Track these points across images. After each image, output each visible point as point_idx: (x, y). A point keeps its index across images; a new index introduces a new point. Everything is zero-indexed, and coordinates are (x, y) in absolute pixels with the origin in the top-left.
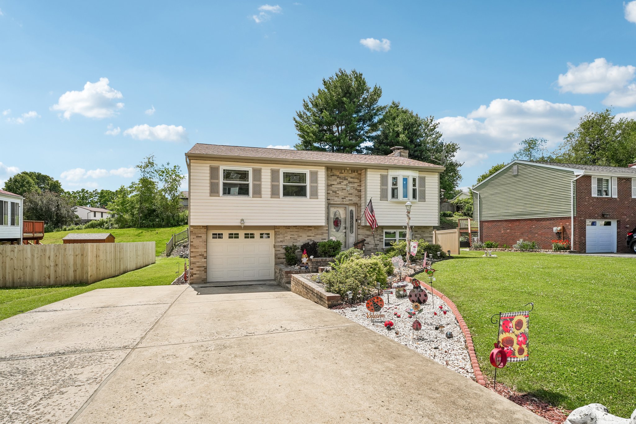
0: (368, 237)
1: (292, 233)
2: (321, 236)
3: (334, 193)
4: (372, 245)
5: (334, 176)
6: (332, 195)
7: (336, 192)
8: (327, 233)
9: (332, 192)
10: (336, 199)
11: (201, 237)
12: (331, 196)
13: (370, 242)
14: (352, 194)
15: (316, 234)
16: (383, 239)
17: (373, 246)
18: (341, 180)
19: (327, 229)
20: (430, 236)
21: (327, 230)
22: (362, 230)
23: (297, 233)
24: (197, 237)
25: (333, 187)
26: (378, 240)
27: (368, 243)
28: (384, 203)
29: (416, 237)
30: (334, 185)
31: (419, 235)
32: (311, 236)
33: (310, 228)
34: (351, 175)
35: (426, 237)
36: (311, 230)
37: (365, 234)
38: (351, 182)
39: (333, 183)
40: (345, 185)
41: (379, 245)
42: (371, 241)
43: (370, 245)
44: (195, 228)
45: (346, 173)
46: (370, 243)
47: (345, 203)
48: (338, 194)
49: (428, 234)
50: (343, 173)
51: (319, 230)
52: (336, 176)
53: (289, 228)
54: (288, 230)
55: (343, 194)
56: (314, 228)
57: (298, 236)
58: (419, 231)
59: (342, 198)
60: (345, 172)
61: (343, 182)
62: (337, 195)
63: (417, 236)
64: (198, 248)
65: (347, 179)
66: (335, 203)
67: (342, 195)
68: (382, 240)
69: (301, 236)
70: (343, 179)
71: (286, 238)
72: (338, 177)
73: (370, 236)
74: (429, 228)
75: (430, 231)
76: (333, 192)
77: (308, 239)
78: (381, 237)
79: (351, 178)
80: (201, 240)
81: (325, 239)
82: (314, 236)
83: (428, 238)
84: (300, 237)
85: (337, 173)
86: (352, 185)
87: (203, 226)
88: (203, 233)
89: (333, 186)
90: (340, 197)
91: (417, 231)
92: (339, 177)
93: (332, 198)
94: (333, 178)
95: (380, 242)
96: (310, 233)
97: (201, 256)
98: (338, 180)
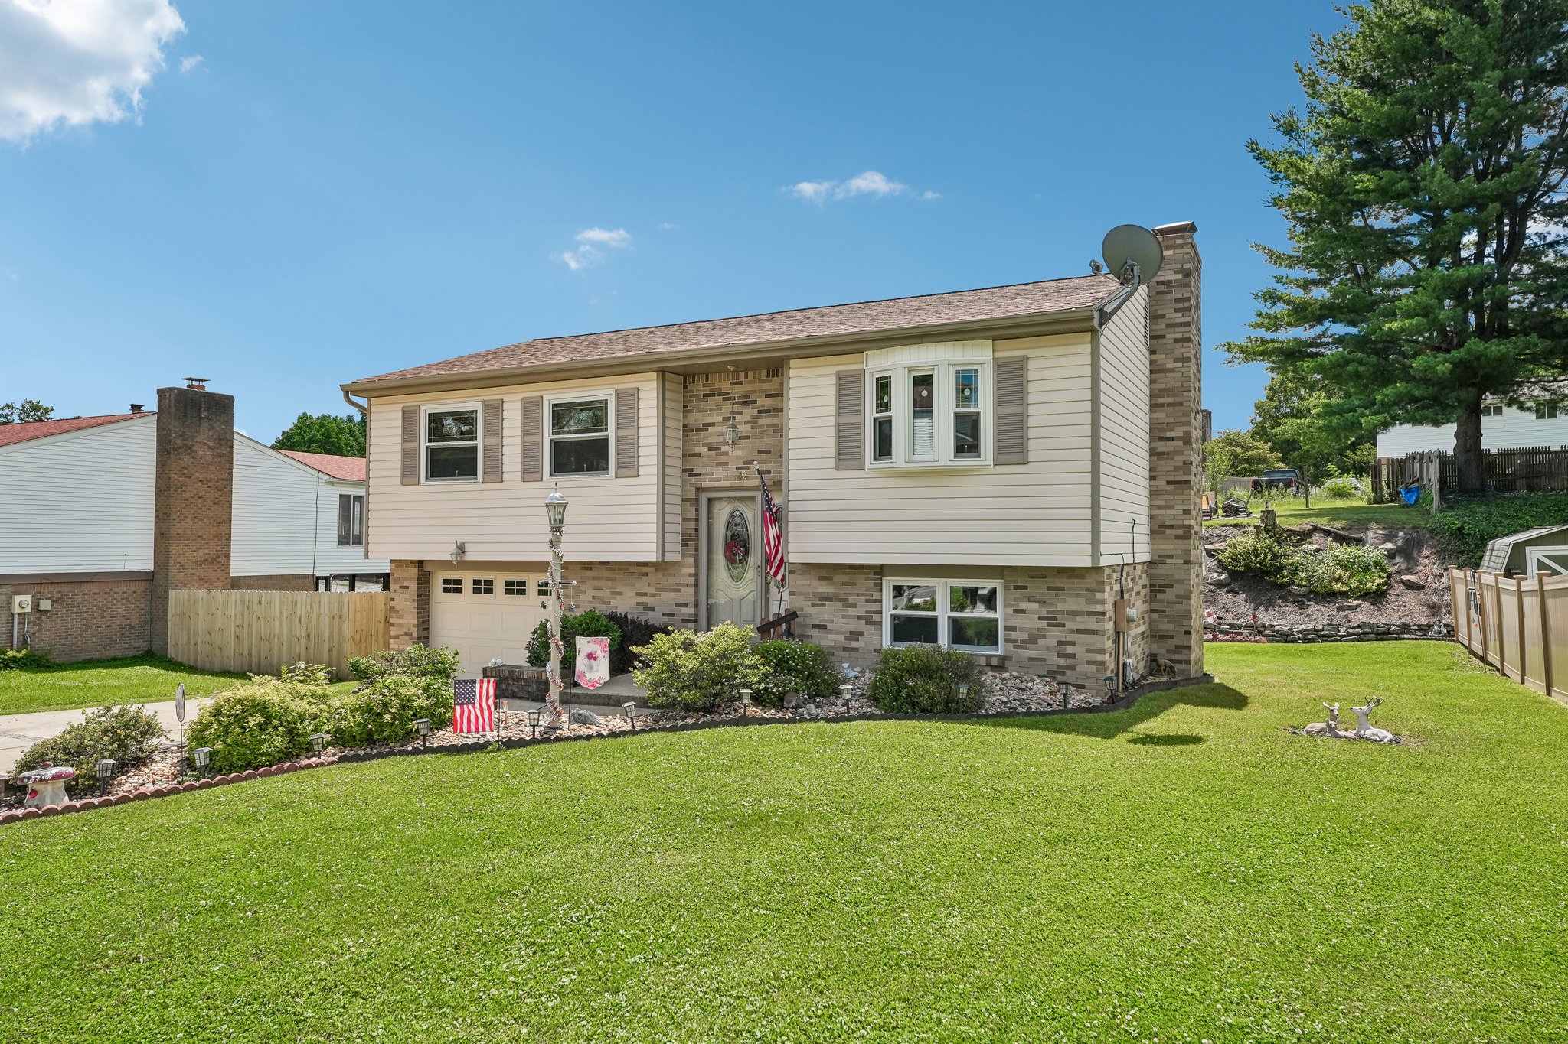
0: (824, 605)
1: (596, 583)
2: (672, 595)
3: (713, 453)
4: (838, 633)
5: (714, 395)
6: (705, 460)
7: (719, 449)
8: (690, 586)
9: (706, 448)
10: (719, 471)
11: (408, 587)
12: (705, 465)
13: (832, 621)
14: (769, 452)
15: (660, 586)
16: (880, 612)
17: (841, 638)
18: (736, 408)
19: (692, 571)
20: (1092, 608)
21: (690, 575)
22: (801, 577)
23: (609, 583)
24: (401, 587)
25: (712, 434)
26: (859, 617)
27: (825, 627)
28: (851, 477)
29: (1023, 611)
30: (713, 424)
31: (1035, 606)
32: (645, 594)
33: (645, 569)
34: (766, 386)
35: (1069, 613)
36: (647, 574)
37: (814, 594)
38: (768, 411)
39: (709, 420)
40: (746, 423)
41: (862, 634)
42: (835, 620)
43: (831, 632)
44: (400, 566)
45: (751, 382)
46: (830, 626)
47: (746, 483)
48: (726, 454)
49: (1082, 600)
50: (741, 383)
51: (670, 575)
52: (719, 395)
53: (591, 569)
54: (589, 573)
55: (739, 453)
56: (653, 569)
57: (612, 593)
58: (1038, 588)
59: (738, 468)
60: (746, 377)
61: (740, 413)
62: (723, 459)
63: (1023, 605)
64: (401, 617)
65: (755, 402)
66: (716, 484)
67: (737, 457)
68: (876, 618)
69: (620, 593)
70: (740, 403)
71: (583, 597)
72: (726, 397)
73: (830, 600)
74: (1082, 577)
75: (1088, 590)
76: (710, 450)
77: (638, 604)
78: (875, 606)
79: (767, 396)
80: (407, 596)
81: (685, 605)
82: (654, 595)
83: (1078, 618)
84: (618, 597)
85: (724, 385)
86: (768, 421)
87: (412, 562)
88: (411, 579)
89: (711, 429)
90: (733, 465)
91: (1025, 588)
92: (729, 399)
93: (708, 469)
94: (713, 401)
95: (867, 623)
96: (642, 585)
97: (407, 637)
98: (727, 409)
